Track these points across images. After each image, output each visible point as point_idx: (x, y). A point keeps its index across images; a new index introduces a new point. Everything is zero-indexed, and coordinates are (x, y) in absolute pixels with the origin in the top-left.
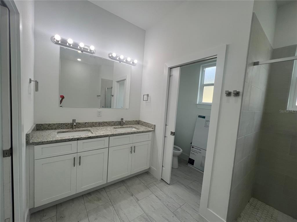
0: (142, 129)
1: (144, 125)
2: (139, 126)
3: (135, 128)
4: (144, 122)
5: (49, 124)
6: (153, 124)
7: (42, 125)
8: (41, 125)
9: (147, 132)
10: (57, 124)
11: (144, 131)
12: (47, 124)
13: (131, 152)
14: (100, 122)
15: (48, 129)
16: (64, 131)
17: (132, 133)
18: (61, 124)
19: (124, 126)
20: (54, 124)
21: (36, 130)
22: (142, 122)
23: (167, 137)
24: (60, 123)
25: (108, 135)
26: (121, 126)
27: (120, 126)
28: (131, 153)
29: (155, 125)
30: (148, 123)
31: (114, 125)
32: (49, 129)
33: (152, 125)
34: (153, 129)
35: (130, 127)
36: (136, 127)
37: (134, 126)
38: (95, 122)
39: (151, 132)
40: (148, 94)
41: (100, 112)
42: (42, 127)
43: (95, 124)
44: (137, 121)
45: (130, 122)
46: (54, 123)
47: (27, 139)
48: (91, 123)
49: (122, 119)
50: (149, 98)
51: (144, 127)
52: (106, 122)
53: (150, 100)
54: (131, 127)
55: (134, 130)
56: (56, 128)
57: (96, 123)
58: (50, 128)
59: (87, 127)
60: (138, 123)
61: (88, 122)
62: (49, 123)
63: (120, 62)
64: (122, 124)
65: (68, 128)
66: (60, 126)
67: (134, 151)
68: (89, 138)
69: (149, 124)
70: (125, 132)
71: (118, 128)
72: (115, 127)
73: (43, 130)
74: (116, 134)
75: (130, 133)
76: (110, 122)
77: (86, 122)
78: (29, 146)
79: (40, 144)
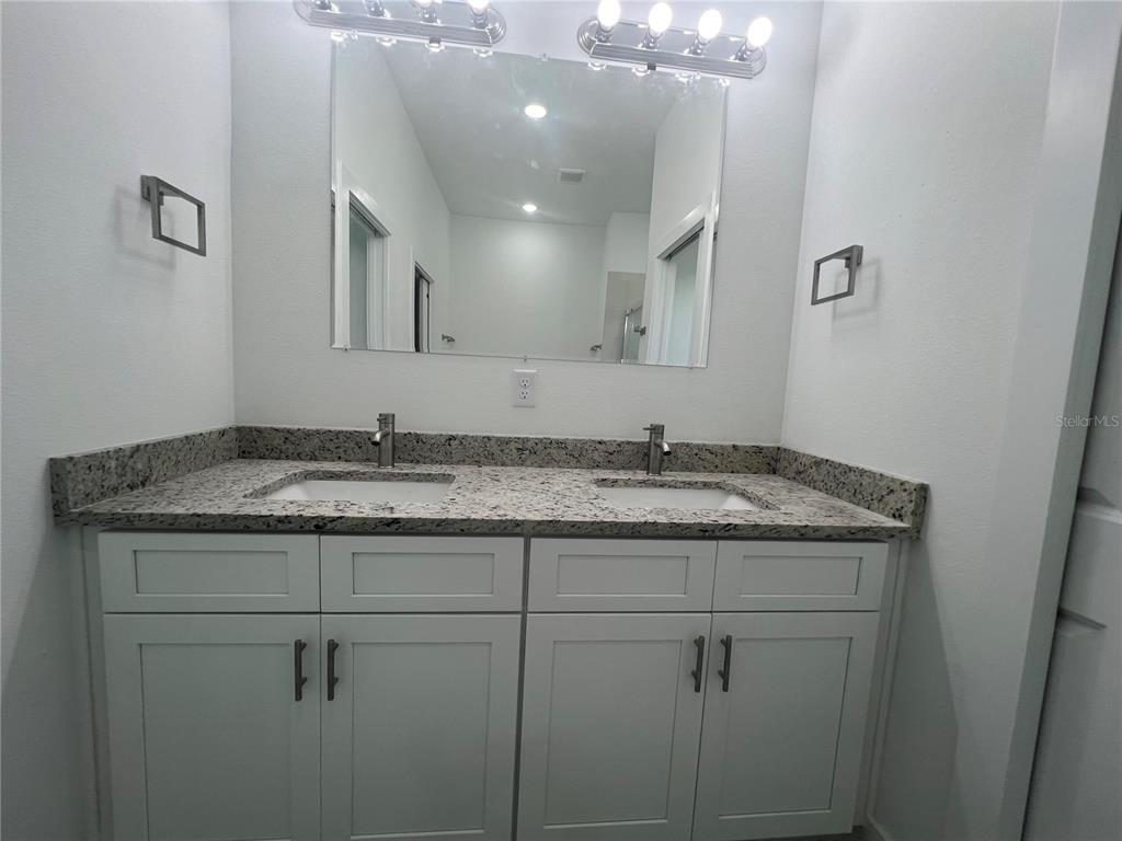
0: (800, 507)
1: (812, 484)
2: (777, 483)
3: (743, 495)
4: (819, 463)
5: (288, 431)
6: (904, 478)
7: (259, 431)
8: (254, 433)
9: (841, 539)
10: (318, 432)
11: (816, 529)
12: (277, 430)
13: (697, 675)
14: (528, 439)
15: (283, 456)
16: (333, 473)
17: (706, 533)
18: (338, 433)
19: (668, 477)
20: (308, 434)
21: (239, 456)
22: (796, 456)
23: (1099, 627)
24: (332, 429)
25: (518, 524)
26: (651, 477)
27: (641, 475)
28: (697, 689)
29: (923, 490)
30: (852, 464)
31: (609, 464)
32: (287, 458)
33: (892, 487)
34: (898, 515)
35: (706, 485)
36: (750, 489)
37: (738, 481)
38: (498, 439)
39: (887, 545)
40: (860, 249)
41: (525, 384)
42: (260, 442)
43: (496, 450)
44: (759, 450)
45: (709, 456)
46: (308, 428)
47: (56, 489)
48: (475, 438)
49: (657, 431)
50: (865, 274)
51: (816, 496)
52: (561, 444)
53: (877, 293)
54: (718, 486)
55: (733, 509)
56: (316, 453)
57: (508, 441)
58: (291, 448)
59: (458, 463)
60: (772, 462)
61: (461, 433)
62: (288, 427)
63: (652, 67)
64: (654, 464)
65: (368, 460)
66: (331, 446)
67: (725, 675)
68: (388, 525)
69: (863, 472)
70: (650, 518)
71: (627, 484)
72: (611, 475)
73: (262, 457)
74: (573, 524)
75: (688, 526)
76: (584, 442)
77: (454, 433)
78: (82, 532)
79: (118, 524)
